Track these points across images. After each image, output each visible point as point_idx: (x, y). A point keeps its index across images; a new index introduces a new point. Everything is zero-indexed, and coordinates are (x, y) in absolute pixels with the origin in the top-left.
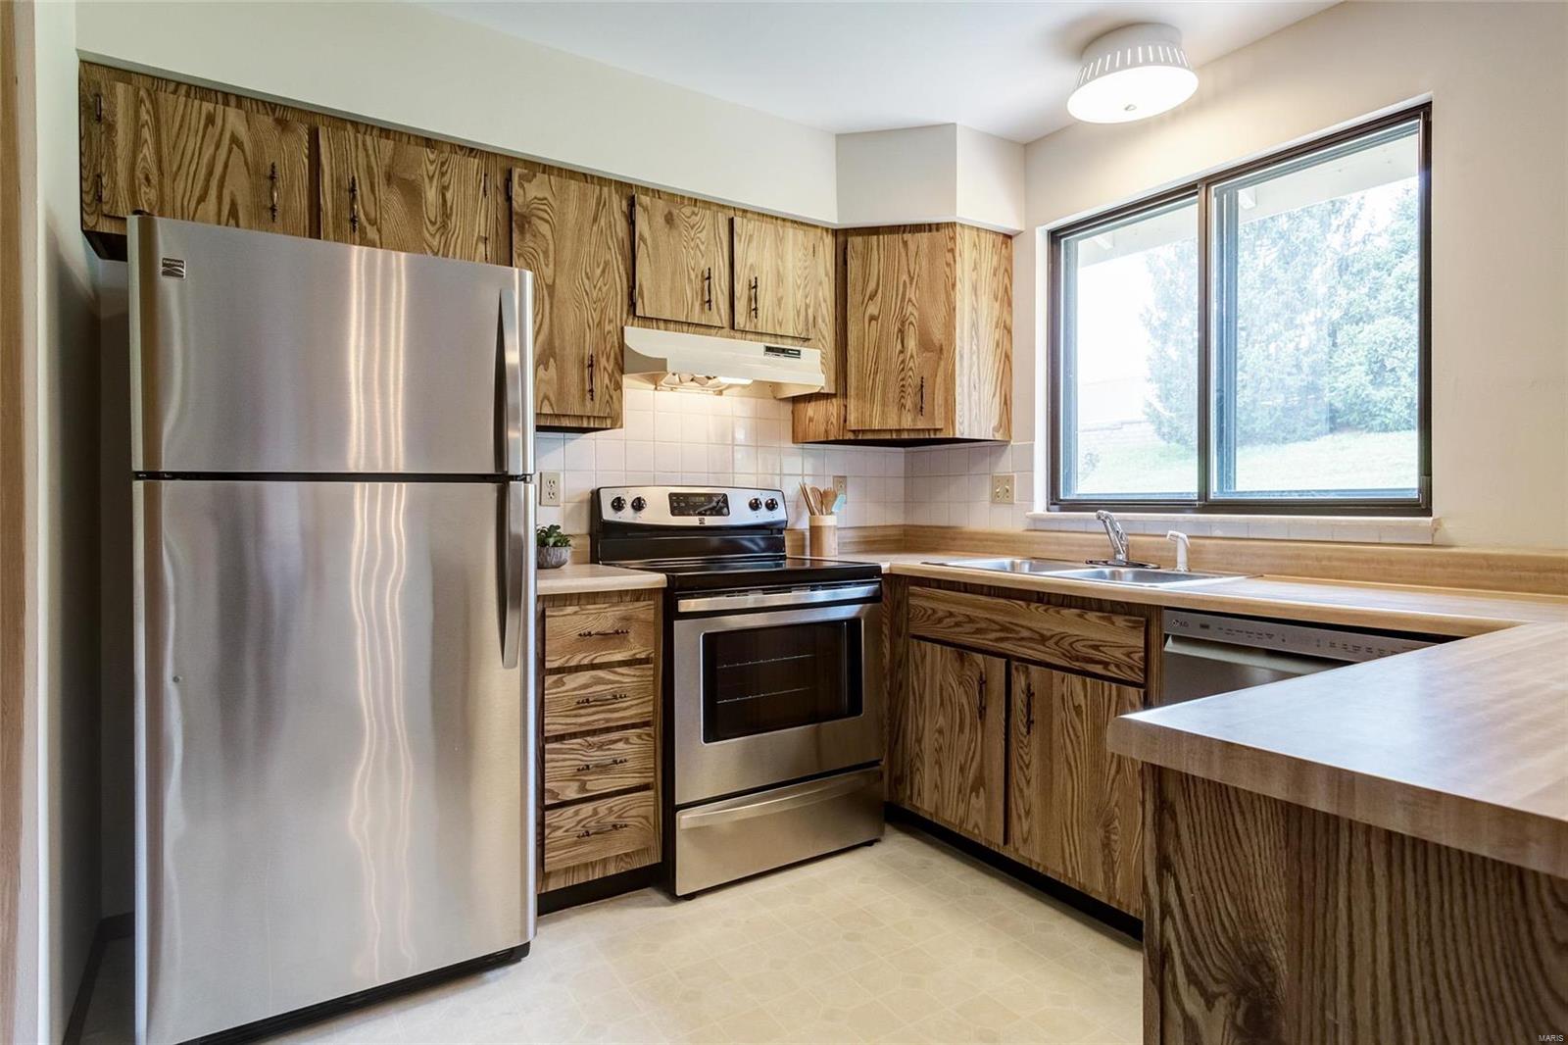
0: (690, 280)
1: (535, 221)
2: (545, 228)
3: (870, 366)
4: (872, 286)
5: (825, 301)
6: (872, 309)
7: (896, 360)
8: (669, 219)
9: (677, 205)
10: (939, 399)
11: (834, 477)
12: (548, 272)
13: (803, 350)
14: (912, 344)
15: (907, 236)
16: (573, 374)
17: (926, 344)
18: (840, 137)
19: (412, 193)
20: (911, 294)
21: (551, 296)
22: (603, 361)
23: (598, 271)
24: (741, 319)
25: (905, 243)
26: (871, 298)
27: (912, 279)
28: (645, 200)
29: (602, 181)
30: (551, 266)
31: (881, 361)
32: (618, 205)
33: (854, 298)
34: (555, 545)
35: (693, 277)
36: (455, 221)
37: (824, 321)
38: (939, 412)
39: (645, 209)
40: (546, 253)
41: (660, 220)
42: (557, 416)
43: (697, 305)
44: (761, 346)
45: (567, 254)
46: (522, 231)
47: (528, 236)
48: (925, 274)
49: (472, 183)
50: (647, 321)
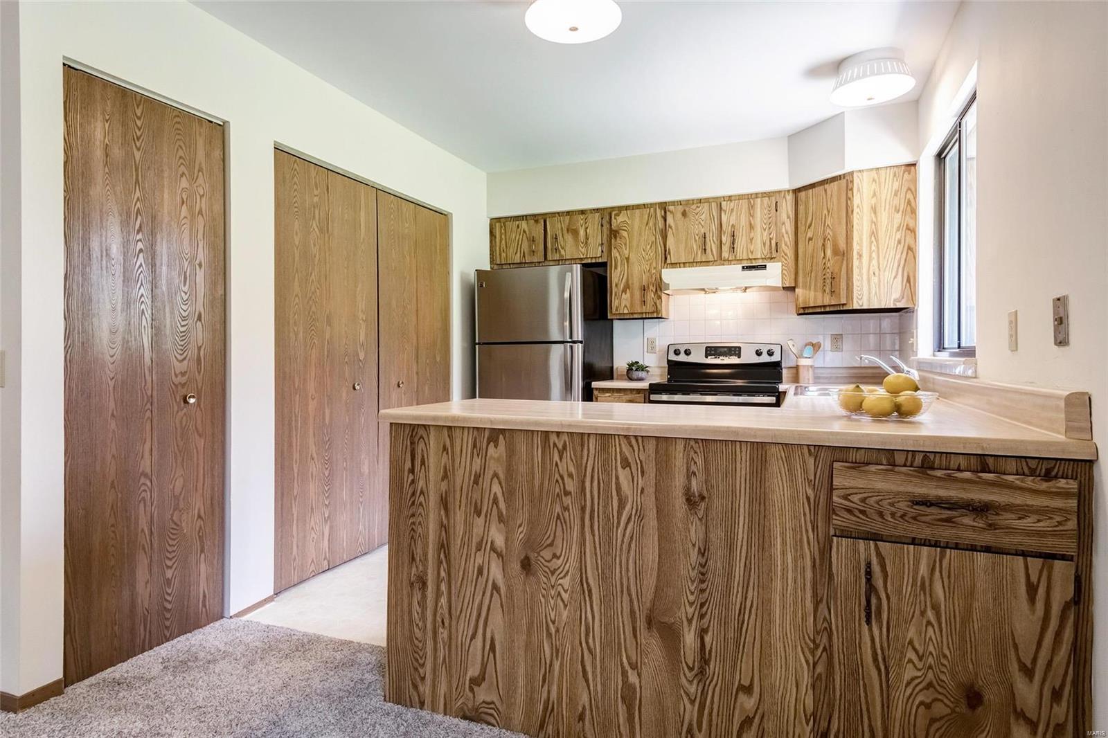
0: (696, 241)
1: (621, 231)
2: (625, 234)
3: (809, 269)
4: (810, 219)
5: (787, 233)
6: (810, 234)
7: (821, 262)
8: (684, 214)
9: (687, 207)
10: (843, 285)
11: (832, 335)
12: (626, 252)
13: (769, 265)
14: (829, 252)
15: (826, 186)
16: (637, 294)
17: (836, 252)
18: (789, 136)
19: (575, 233)
20: (829, 222)
21: (628, 262)
22: (651, 287)
23: (649, 247)
24: (725, 254)
25: (826, 191)
26: (809, 228)
27: (829, 212)
28: (671, 208)
29: (652, 205)
30: (628, 249)
31: (814, 264)
32: (659, 213)
33: (801, 228)
34: (636, 370)
35: (697, 238)
36: (590, 240)
37: (786, 245)
38: (843, 293)
39: (671, 212)
40: (625, 244)
41: (679, 215)
42: (632, 314)
43: (699, 253)
44: (740, 267)
45: (635, 243)
46: (616, 238)
47: (618, 239)
48: (835, 208)
49: (597, 223)
50: (674, 265)
